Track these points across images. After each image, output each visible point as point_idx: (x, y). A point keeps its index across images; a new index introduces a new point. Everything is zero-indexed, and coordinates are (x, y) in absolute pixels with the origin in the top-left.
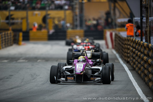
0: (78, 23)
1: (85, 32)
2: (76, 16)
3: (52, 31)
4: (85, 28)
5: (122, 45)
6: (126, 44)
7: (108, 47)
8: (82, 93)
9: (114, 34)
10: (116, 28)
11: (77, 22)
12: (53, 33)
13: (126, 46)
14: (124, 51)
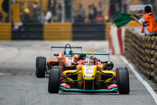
1: (74, 26)
5: (140, 49)
6: (147, 48)
9: (123, 31)
13: (147, 51)
14: (144, 59)
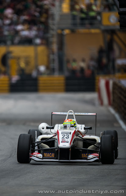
0: (56, 65)
1: (67, 79)
2: (53, 54)
3: (15, 78)
4: (67, 73)
7: (102, 103)
8: (64, 174)
9: (111, 83)
10: (114, 73)
11: (53, 63)
12: (18, 81)
